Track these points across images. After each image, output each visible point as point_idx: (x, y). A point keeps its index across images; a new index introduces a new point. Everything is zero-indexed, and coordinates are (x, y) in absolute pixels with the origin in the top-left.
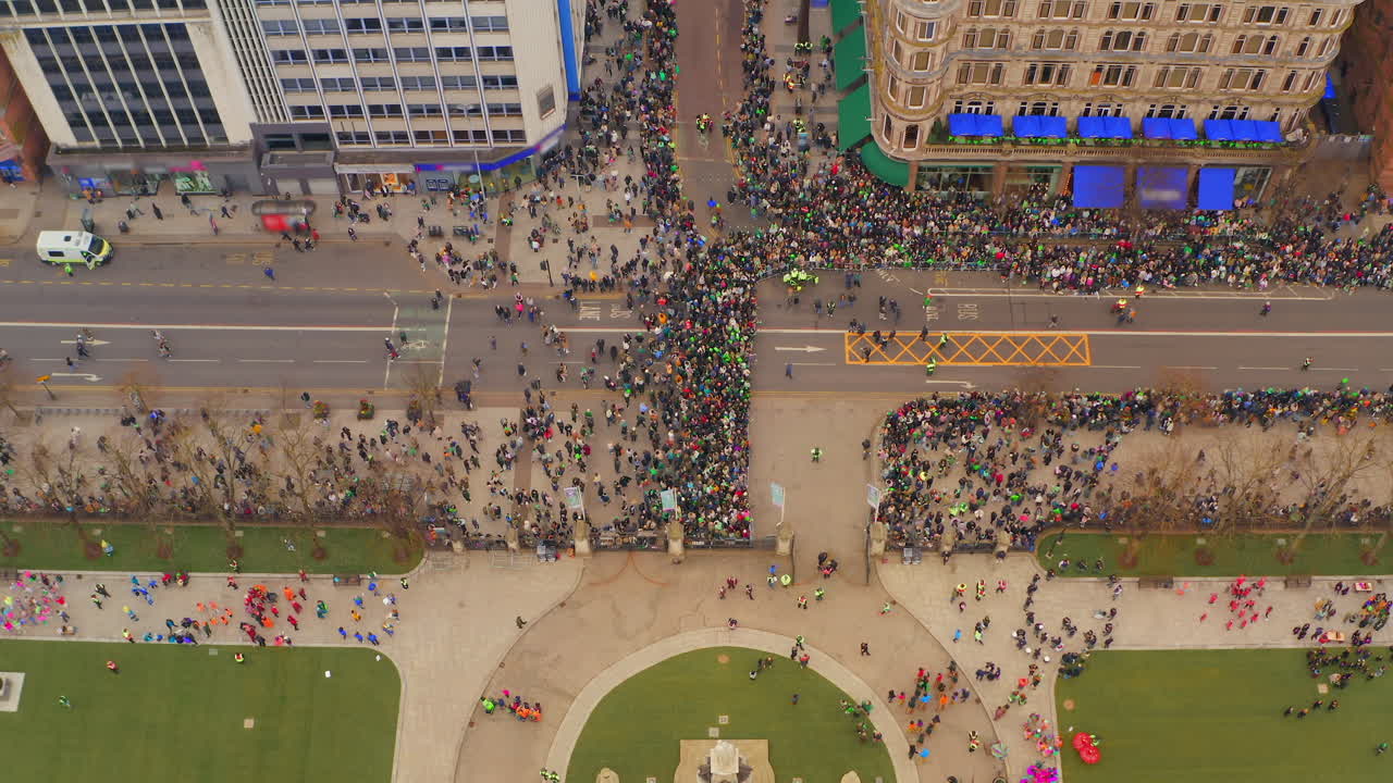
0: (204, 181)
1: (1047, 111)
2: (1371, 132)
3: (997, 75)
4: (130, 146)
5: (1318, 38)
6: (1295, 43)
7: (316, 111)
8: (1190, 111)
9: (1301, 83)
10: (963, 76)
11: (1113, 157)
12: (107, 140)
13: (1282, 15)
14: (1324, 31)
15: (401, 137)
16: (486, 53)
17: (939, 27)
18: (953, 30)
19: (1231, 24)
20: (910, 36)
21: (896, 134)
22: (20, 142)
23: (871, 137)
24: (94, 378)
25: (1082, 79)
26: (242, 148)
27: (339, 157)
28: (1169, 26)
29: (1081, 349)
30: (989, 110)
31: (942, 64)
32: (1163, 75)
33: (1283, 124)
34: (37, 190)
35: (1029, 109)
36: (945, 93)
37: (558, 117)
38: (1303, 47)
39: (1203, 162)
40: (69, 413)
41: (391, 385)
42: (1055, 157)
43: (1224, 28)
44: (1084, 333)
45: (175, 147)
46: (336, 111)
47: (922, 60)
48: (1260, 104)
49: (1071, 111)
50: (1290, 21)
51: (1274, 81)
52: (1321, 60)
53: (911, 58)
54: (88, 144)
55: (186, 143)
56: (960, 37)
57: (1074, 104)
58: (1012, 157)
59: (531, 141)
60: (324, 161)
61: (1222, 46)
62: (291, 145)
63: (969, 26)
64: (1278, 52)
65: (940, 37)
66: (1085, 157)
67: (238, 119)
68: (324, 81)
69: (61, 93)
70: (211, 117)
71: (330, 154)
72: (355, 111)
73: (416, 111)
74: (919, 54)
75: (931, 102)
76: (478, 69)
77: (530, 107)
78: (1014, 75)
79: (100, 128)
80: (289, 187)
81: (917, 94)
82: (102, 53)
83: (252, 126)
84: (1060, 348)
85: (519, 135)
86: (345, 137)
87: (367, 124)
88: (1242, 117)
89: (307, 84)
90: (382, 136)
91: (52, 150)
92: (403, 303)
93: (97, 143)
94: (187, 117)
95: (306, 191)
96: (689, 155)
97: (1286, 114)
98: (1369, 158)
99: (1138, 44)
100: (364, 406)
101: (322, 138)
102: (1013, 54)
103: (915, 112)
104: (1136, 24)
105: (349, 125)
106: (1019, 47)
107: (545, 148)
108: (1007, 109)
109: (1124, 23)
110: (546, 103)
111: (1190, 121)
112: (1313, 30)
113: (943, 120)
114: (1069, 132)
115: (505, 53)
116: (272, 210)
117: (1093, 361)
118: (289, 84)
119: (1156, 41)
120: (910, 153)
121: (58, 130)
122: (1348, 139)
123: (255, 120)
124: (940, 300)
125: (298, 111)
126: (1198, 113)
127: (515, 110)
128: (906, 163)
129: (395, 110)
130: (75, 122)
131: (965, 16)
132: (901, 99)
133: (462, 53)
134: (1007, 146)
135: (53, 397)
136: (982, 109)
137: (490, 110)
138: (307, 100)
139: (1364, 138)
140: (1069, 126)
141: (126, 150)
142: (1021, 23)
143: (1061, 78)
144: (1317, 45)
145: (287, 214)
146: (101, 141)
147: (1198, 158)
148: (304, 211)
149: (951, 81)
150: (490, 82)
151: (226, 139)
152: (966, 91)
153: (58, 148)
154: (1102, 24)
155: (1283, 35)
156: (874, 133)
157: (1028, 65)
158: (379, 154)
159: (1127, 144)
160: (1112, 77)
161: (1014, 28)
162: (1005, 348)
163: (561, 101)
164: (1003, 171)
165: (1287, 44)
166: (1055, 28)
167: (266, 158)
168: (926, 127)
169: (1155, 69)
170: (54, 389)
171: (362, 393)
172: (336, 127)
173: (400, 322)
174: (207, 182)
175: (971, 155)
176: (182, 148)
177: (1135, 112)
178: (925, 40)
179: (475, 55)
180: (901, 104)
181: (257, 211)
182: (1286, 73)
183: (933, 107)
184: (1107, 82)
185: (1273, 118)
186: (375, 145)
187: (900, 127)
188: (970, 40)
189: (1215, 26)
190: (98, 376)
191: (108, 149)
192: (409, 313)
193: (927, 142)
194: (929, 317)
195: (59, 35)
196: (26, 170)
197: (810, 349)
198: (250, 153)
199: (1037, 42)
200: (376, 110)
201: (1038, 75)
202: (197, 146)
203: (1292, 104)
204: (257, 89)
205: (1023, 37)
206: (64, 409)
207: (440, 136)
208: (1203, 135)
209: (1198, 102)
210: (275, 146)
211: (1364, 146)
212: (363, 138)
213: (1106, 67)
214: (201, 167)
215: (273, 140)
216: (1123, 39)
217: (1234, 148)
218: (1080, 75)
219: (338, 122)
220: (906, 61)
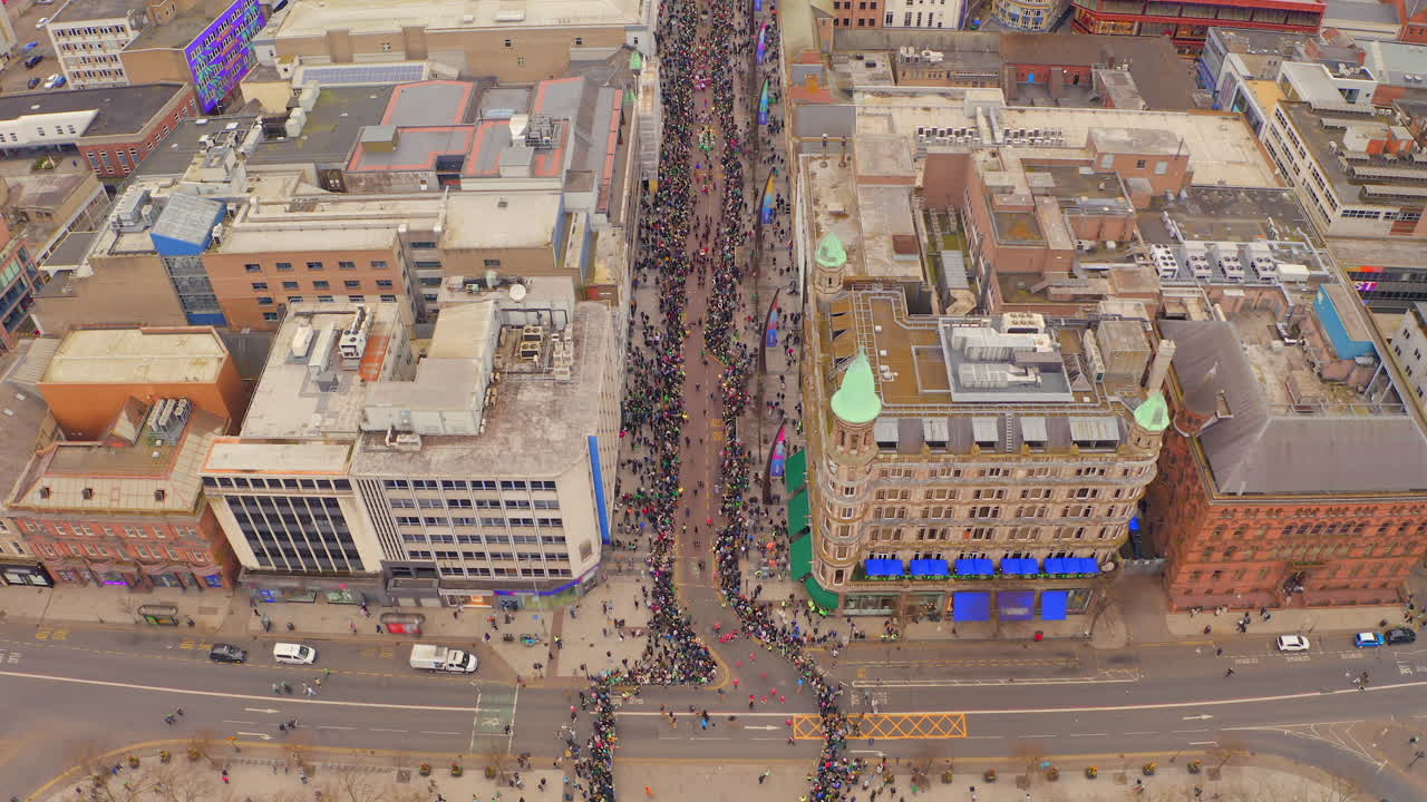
0: (348, 596)
1: (934, 557)
2: (1163, 557)
3: (898, 534)
4: (297, 572)
5: (1121, 506)
6: (1103, 510)
7: (426, 554)
8: (1033, 553)
9: (1110, 533)
10: (874, 536)
11: (981, 586)
12: (281, 566)
13: (1094, 493)
14: (1125, 501)
15: (485, 571)
16: (544, 522)
17: (855, 510)
18: (866, 511)
19: (1059, 500)
20: (836, 516)
21: (829, 575)
22: (220, 564)
23: (810, 575)
24: (267, 737)
25: (957, 537)
26: (375, 576)
27: (442, 584)
28: (1016, 503)
29: (960, 725)
30: (894, 556)
31: (859, 532)
32: (1013, 532)
33: (1100, 560)
34: (231, 594)
35: (921, 557)
36: (862, 547)
37: (595, 558)
38: (1110, 511)
39: (1043, 588)
40: (249, 762)
41: (474, 752)
42: (941, 588)
43: (1055, 502)
44: (962, 713)
45: (328, 574)
46: (440, 555)
47: (845, 531)
48: (1082, 547)
49: (950, 556)
50: (1100, 496)
51: (1091, 533)
52: (1124, 519)
53: (837, 529)
54: (268, 568)
55: (335, 570)
56: (871, 513)
57: (952, 552)
58: (910, 589)
59: (575, 575)
60: (431, 586)
61: (1054, 513)
62: (409, 574)
63: (876, 506)
64: (1093, 516)
65: (857, 516)
66: (962, 587)
67: (372, 556)
68: (432, 537)
69: (250, 536)
70: (354, 555)
71: (436, 581)
72: (453, 555)
73: (495, 556)
74: (842, 527)
75: (853, 555)
76: (538, 531)
77: (574, 555)
78: (910, 535)
79: (276, 559)
80: (407, 603)
81: (842, 552)
82: (279, 513)
83: (382, 562)
84: (945, 725)
85: (566, 572)
86: (446, 570)
87: (461, 563)
88: (1071, 556)
89: (421, 538)
90: (472, 571)
91: (243, 570)
92: (484, 690)
93: (274, 568)
94: (337, 555)
95: (419, 605)
96: (685, 581)
97: (1101, 553)
98: (1163, 575)
99: (995, 513)
100: (455, 768)
101: (431, 570)
102: (908, 523)
103: (841, 562)
104: (993, 502)
105: (449, 563)
106: (912, 519)
107: (585, 580)
108: (906, 556)
109: (984, 501)
110: (586, 551)
111: (1034, 560)
112: (1117, 501)
113: (862, 564)
114: (949, 570)
115: (558, 522)
116: (395, 620)
117: (968, 734)
118: (407, 538)
119: (1007, 513)
120: (838, 587)
121: (247, 558)
122: (1147, 562)
123: (383, 558)
124: (861, 690)
125: (414, 554)
126: (1040, 555)
127: (564, 557)
128: (835, 594)
129: (481, 555)
130: (259, 554)
131: (874, 499)
132: (831, 553)
133: (527, 522)
134: (906, 582)
135: (238, 750)
136: (889, 556)
137: (547, 557)
138: (419, 547)
139: (1158, 561)
140: (950, 566)
141: (293, 574)
142: (913, 504)
143: (943, 536)
144: (1120, 510)
145: (405, 623)
146: (277, 566)
147: (1040, 586)
148: (417, 622)
149: (867, 538)
150: (548, 539)
151: (363, 569)
152: (877, 545)
153: (247, 569)
154: (969, 503)
155: (1096, 505)
156: (813, 572)
157: (919, 529)
158: (469, 581)
159: (990, 578)
160: (978, 534)
161: (908, 507)
162: (906, 725)
163: (596, 549)
164: (904, 597)
165: (1100, 510)
166: (937, 506)
167: (391, 583)
168: (849, 571)
169: (1008, 530)
170: (237, 743)
171: (453, 756)
172: (440, 564)
173: (482, 705)
174: (349, 595)
175: (882, 588)
176: (333, 574)
177: (996, 556)
178: (846, 518)
179: (536, 523)
180: (831, 557)
181: (384, 620)
182: (1100, 528)
183: (854, 558)
184: (975, 537)
185: (1092, 556)
186: (466, 576)
187: (831, 571)
188: (878, 514)
189: (1048, 502)
190: (271, 734)
191: (281, 572)
192: (489, 699)
193: (851, 580)
194: (853, 703)
195: (249, 501)
196: (225, 581)
197: (769, 728)
198: (380, 580)
199: (925, 515)
200: (468, 555)
201: (926, 535)
202: (343, 574)
203: (1105, 547)
204: (385, 539)
205: (915, 512)
206: (247, 759)
207: (512, 572)
208: (1043, 569)
209: (1039, 548)
210: (396, 574)
211: (1159, 566)
212: (459, 571)
213: (974, 529)
214: (346, 587)
215: (396, 571)
216: (984, 511)
217: (1065, 578)
218: (956, 534)
219: (441, 562)
220: (834, 532)
